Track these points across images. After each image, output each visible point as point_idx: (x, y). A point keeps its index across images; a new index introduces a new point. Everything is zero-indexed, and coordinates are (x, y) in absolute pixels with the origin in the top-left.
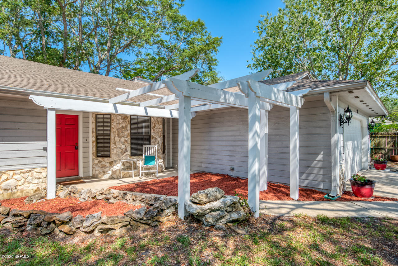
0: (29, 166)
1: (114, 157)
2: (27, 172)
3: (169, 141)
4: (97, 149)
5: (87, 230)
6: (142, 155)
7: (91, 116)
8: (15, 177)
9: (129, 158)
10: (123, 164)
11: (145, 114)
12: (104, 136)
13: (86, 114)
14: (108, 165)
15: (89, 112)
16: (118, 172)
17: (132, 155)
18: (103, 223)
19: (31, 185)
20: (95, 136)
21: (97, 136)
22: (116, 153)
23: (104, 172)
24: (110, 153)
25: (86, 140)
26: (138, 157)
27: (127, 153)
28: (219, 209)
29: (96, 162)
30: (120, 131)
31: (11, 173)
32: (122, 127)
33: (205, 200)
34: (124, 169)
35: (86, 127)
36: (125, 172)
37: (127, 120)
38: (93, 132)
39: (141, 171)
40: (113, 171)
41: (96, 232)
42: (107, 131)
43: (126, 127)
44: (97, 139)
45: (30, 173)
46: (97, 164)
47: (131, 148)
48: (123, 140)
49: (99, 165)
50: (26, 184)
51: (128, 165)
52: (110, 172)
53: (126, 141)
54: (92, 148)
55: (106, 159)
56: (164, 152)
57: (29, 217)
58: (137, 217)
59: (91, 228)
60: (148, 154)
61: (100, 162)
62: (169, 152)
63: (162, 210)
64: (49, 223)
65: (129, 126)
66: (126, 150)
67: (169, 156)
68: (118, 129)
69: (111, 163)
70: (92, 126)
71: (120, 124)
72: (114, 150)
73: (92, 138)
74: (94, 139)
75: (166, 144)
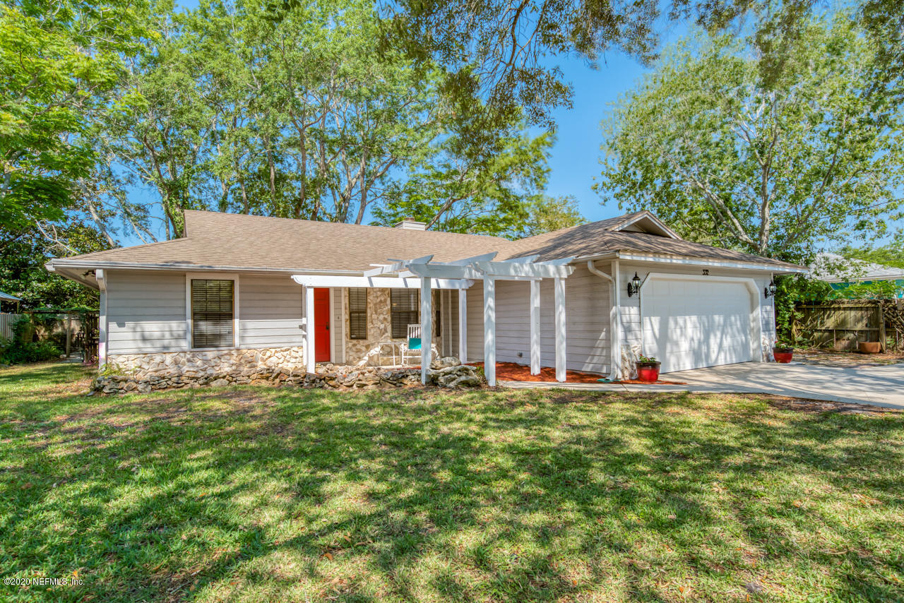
0: (287, 345)
1: (370, 339)
2: (286, 350)
3: (446, 319)
4: (351, 330)
5: (348, 384)
6: (405, 337)
7: (343, 290)
8: (276, 354)
9: (389, 341)
10: (382, 348)
11: (404, 287)
12: (359, 313)
13: (338, 290)
14: (364, 349)
15: (341, 288)
16: (375, 358)
17: (394, 337)
18: (359, 380)
19: (289, 364)
20: (348, 313)
21: (350, 313)
22: (373, 335)
23: (360, 358)
24: (366, 334)
25: (338, 318)
26: (401, 340)
27: (386, 334)
28: (450, 373)
29: (350, 345)
30: (378, 306)
31: (273, 350)
32: (381, 301)
33: (440, 366)
34: (382, 355)
35: (338, 302)
36: (385, 358)
37: (386, 293)
38: (346, 309)
39: (403, 357)
40: (370, 357)
41: (355, 386)
42: (362, 307)
43: (385, 301)
44: (351, 317)
45: (288, 352)
46: (351, 348)
47: (392, 327)
48: (381, 317)
49: (354, 349)
50: (285, 363)
51: (389, 350)
52: (366, 358)
53: (385, 319)
54: (345, 329)
55: (361, 341)
56: (438, 334)
57: (305, 377)
58: (385, 377)
59: (351, 383)
60: (413, 335)
61: (354, 345)
62: (447, 335)
63: (407, 376)
64: (321, 380)
65: (389, 299)
66: (386, 331)
67: (447, 340)
68: (375, 304)
69: (368, 347)
70: (344, 301)
71: (377, 297)
72: (372, 331)
73: (345, 316)
74: (348, 317)
75: (442, 323)
